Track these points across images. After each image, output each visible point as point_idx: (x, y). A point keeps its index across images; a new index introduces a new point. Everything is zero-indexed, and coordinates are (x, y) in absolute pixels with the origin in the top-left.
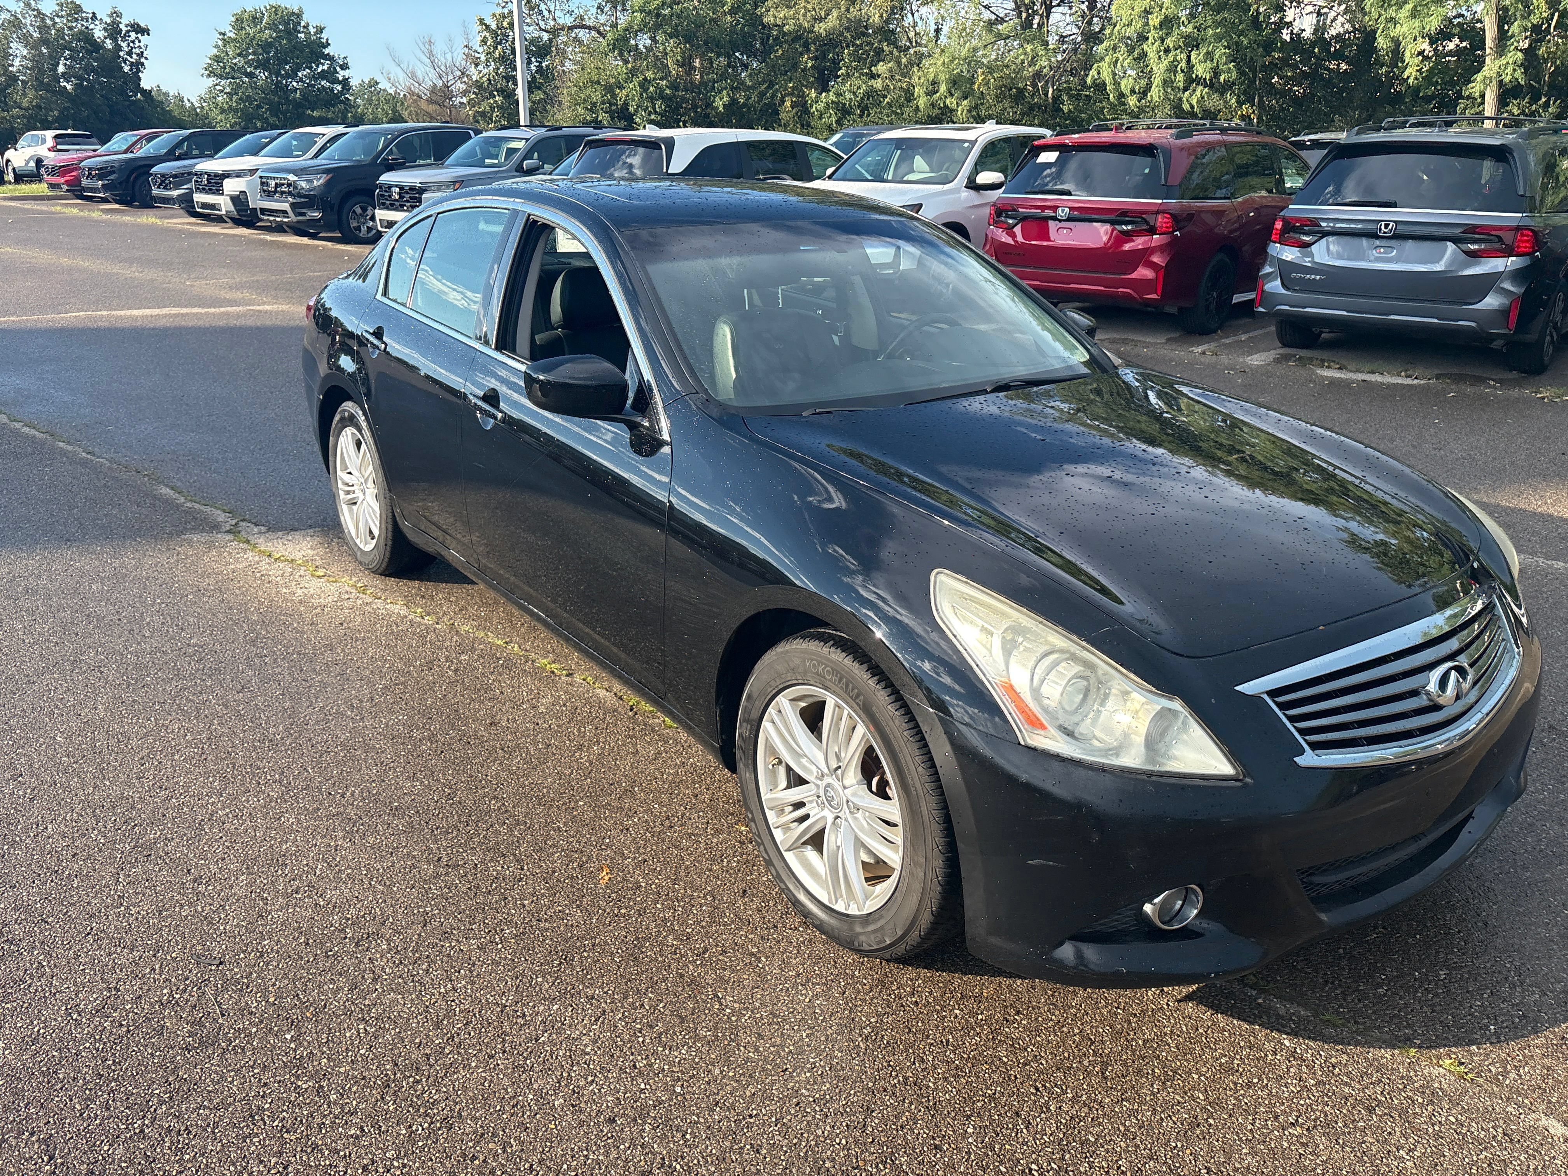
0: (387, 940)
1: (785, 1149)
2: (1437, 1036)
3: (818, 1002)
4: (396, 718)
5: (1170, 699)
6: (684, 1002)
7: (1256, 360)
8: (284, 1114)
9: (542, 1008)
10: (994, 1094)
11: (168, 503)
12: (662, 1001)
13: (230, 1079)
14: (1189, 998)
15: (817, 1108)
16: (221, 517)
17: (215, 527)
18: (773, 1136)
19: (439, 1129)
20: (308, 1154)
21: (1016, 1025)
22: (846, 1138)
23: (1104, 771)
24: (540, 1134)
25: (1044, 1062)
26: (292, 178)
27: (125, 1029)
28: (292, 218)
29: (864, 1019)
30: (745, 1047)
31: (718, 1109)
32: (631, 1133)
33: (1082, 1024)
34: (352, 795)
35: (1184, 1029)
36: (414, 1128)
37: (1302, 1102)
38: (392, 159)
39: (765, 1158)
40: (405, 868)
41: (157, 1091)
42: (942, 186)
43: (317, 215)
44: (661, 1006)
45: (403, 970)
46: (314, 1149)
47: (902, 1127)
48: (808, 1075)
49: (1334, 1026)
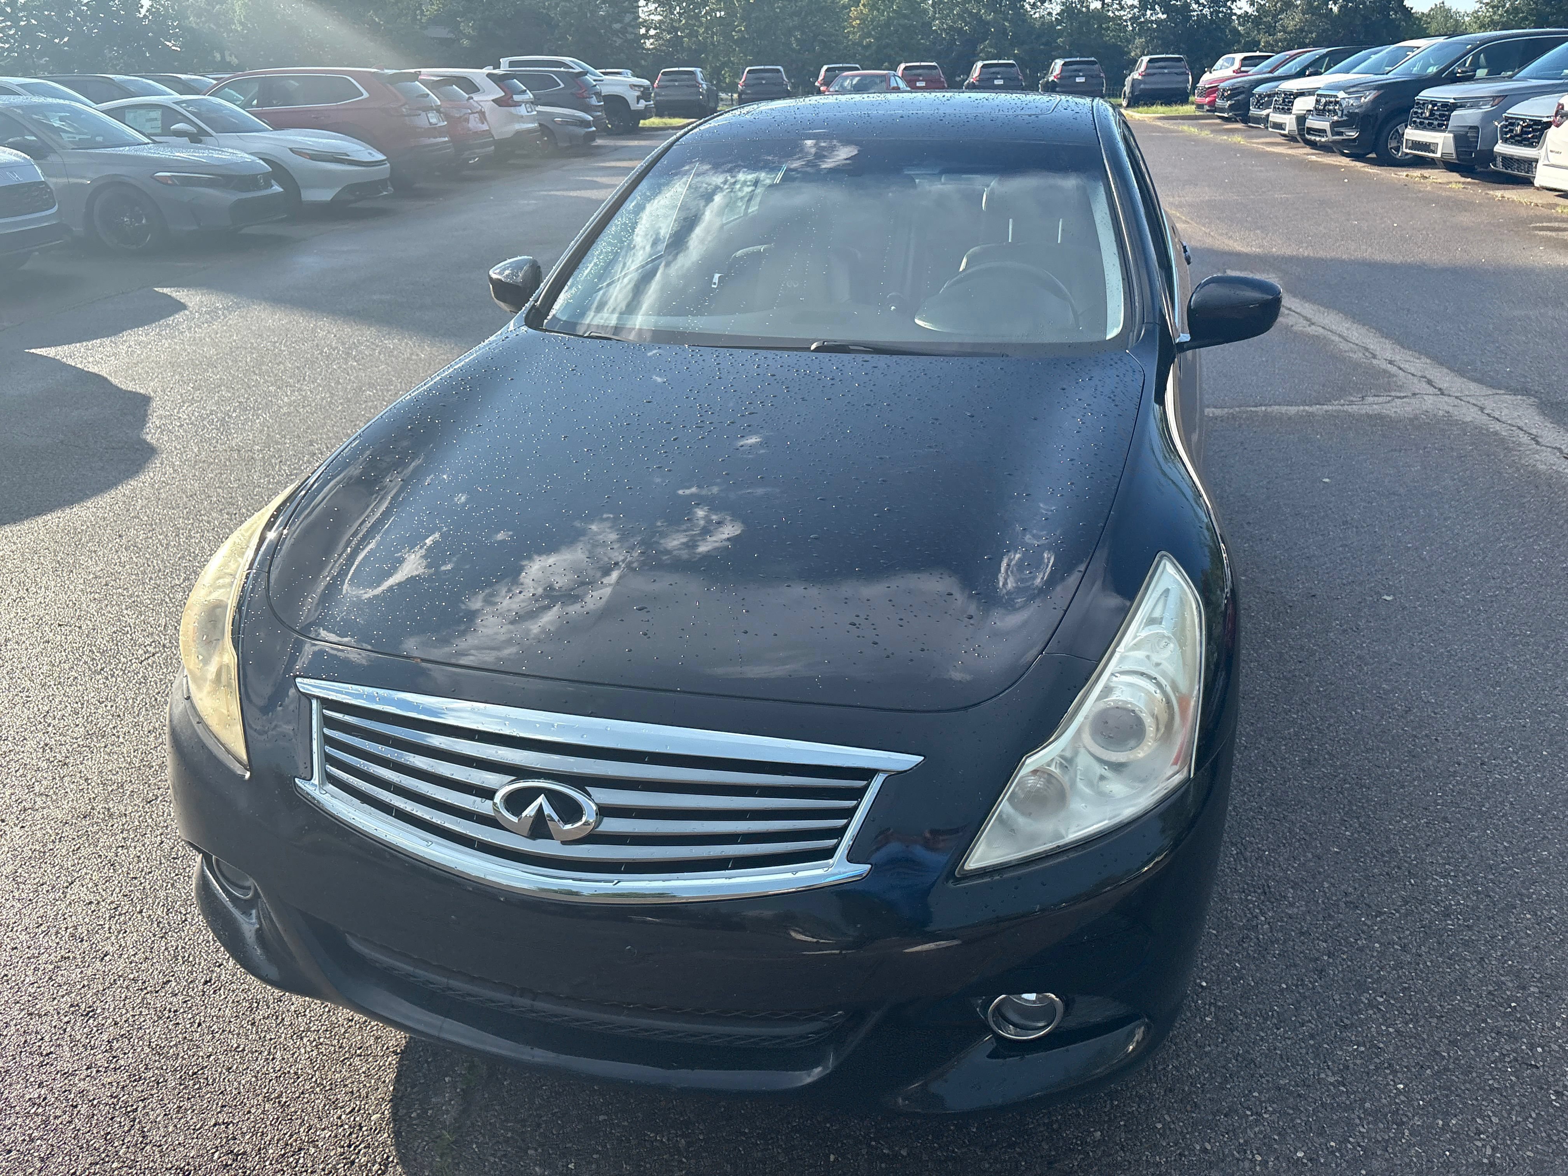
28: (1329, 138)
38: (1463, 72)
43: (1354, 134)
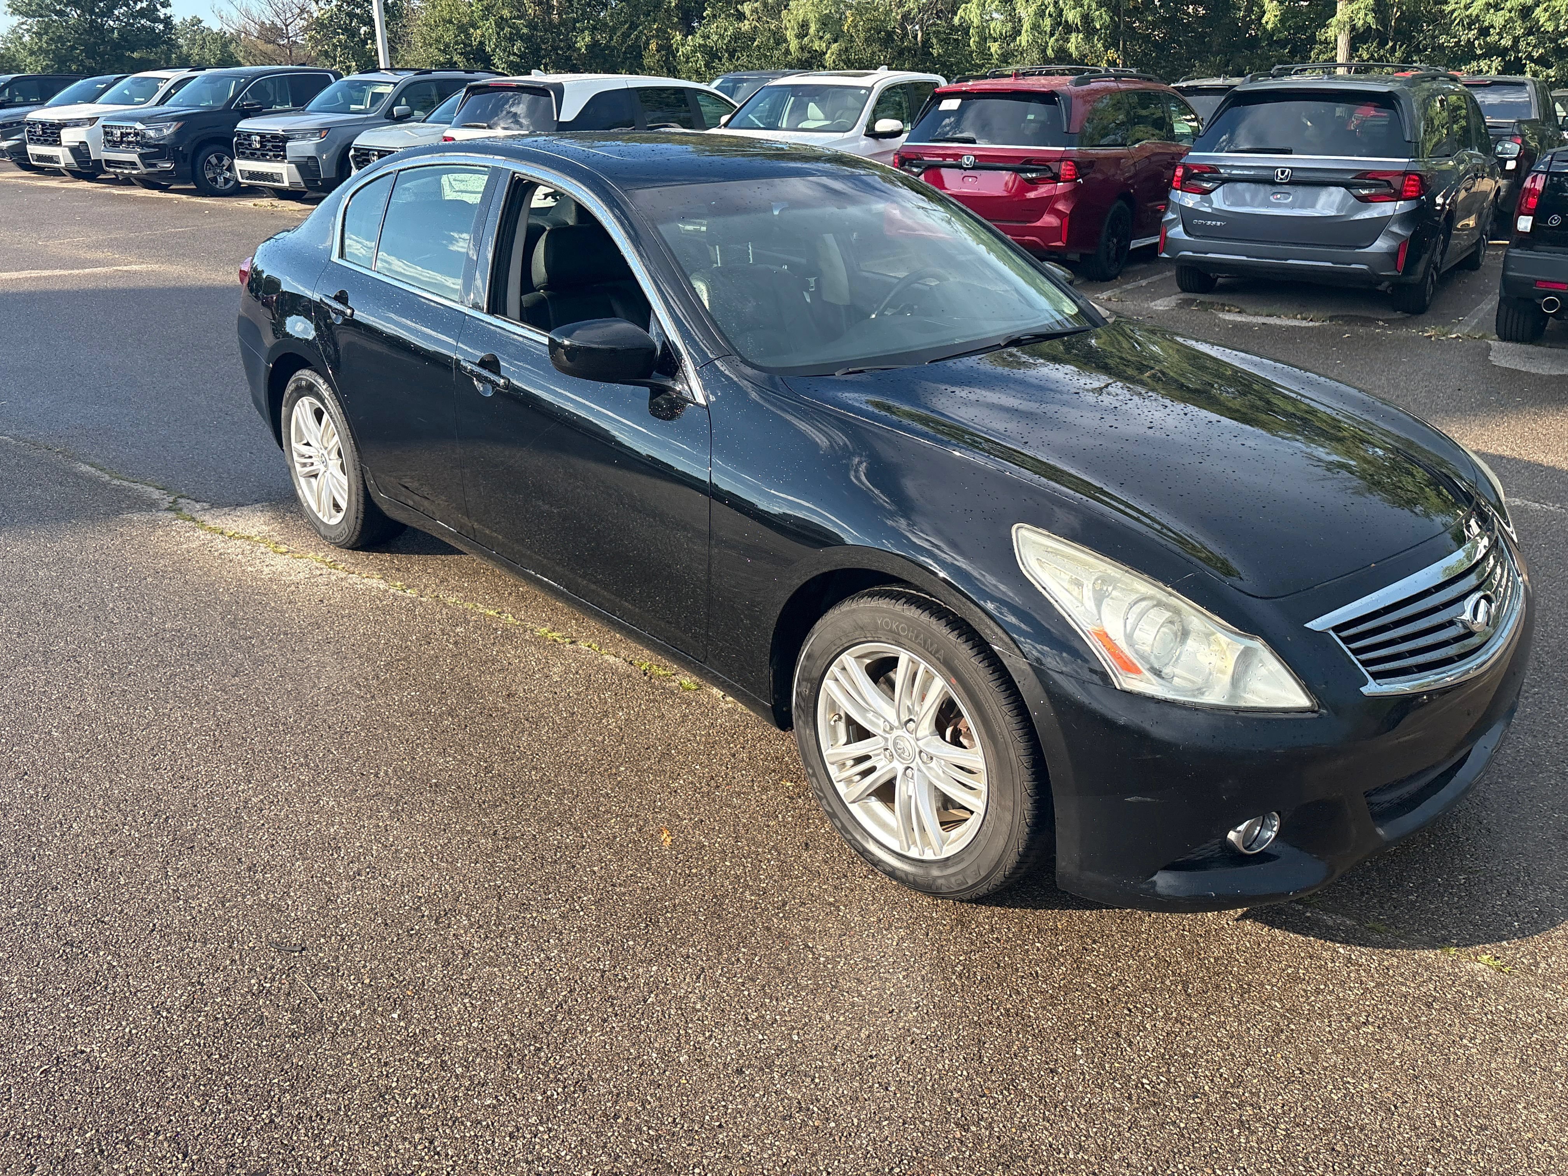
0: (466, 916)
1: (911, 1084)
2: (1470, 935)
3: (906, 945)
4: (409, 694)
5: (1252, 639)
6: (778, 955)
7: (1161, 306)
8: (414, 1091)
9: (641, 970)
10: (1092, 1018)
11: (92, 481)
12: (756, 955)
13: (348, 1062)
14: (1244, 917)
15: (932, 1044)
16: (156, 494)
17: (151, 505)
18: (898, 1074)
19: (574, 1092)
20: (450, 1127)
21: (1095, 953)
22: (966, 1069)
23: (1196, 710)
24: (674, 1090)
25: (1130, 985)
26: (139, 126)
27: (222, 1022)
28: (142, 170)
29: (953, 958)
30: (847, 992)
31: (839, 1053)
32: (763, 1081)
33: (1155, 948)
34: (386, 773)
35: (1248, 945)
36: (549, 1093)
37: (1368, 1003)
38: (247, 106)
39: (895, 1094)
40: (463, 844)
41: (276, 1081)
42: (841, 134)
43: (168, 165)
44: (757, 959)
45: (491, 943)
46: (454, 1122)
47: (1015, 1055)
48: (915, 1014)
49: (1379, 932)
